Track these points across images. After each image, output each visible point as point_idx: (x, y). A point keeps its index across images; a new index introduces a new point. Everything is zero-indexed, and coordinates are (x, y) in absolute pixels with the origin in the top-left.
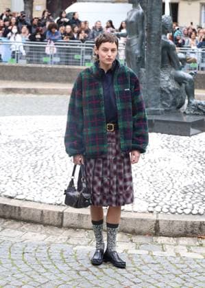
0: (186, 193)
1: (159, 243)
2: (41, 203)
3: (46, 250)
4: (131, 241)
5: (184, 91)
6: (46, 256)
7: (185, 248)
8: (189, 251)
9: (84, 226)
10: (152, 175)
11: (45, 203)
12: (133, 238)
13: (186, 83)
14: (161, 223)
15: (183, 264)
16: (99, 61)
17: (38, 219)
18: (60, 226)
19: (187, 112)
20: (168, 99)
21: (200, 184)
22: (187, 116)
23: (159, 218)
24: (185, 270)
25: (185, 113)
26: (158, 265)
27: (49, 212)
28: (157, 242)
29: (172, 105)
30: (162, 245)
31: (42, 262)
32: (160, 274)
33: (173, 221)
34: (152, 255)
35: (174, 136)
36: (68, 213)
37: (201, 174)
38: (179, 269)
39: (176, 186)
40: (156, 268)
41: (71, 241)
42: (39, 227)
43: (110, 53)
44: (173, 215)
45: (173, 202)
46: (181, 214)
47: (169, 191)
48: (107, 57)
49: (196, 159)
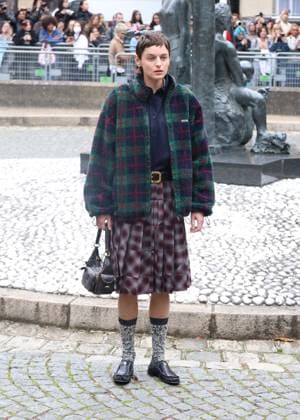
0: (255, 272)
1: (216, 348)
2: (36, 291)
3: (44, 364)
4: (174, 346)
5: (251, 119)
6: (45, 371)
7: (256, 356)
8: (261, 361)
9: (102, 326)
10: (205, 247)
11: (41, 292)
12: (176, 343)
13: (253, 106)
14: (218, 320)
15: (253, 380)
17: (31, 316)
18: (66, 326)
19: (257, 150)
20: (227, 130)
21: (277, 259)
22: (256, 156)
23: (216, 312)
24: (256, 390)
25: (252, 151)
26: (215, 383)
27: (48, 305)
28: (212, 348)
29: (234, 140)
30: (221, 351)
31: (39, 382)
32: (219, 396)
33: (237, 316)
34: (206, 368)
35: (237, 187)
36: (78, 306)
37: (278, 244)
38: (246, 388)
39: (241, 263)
40: (213, 387)
41: (82, 348)
42: (33, 328)
44: (236, 307)
45: (236, 287)
46: (248, 304)
47: (230, 270)
49: (270, 221)
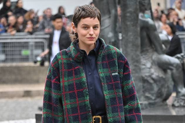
5: (171, 80)
13: (171, 70)
16: (78, 41)
19: (177, 104)
20: (152, 89)
22: (177, 109)
29: (158, 97)
43: (91, 31)
48: (88, 36)
